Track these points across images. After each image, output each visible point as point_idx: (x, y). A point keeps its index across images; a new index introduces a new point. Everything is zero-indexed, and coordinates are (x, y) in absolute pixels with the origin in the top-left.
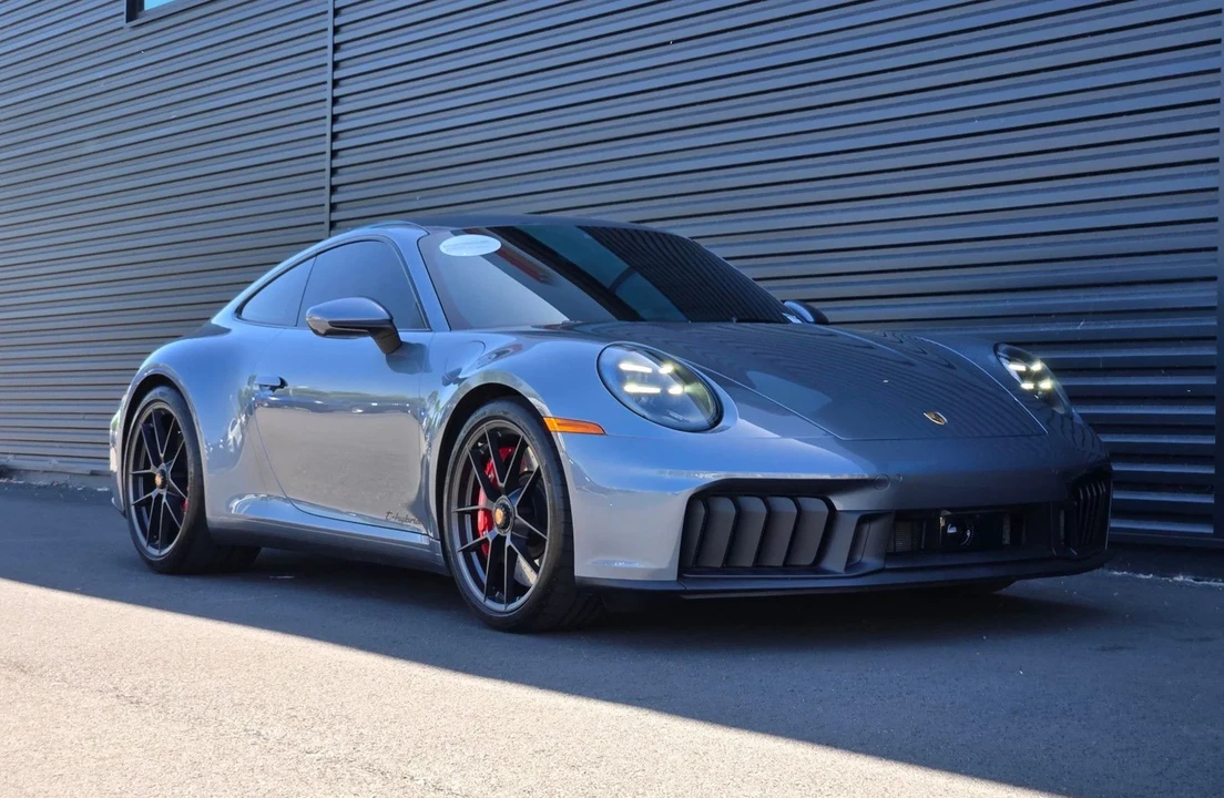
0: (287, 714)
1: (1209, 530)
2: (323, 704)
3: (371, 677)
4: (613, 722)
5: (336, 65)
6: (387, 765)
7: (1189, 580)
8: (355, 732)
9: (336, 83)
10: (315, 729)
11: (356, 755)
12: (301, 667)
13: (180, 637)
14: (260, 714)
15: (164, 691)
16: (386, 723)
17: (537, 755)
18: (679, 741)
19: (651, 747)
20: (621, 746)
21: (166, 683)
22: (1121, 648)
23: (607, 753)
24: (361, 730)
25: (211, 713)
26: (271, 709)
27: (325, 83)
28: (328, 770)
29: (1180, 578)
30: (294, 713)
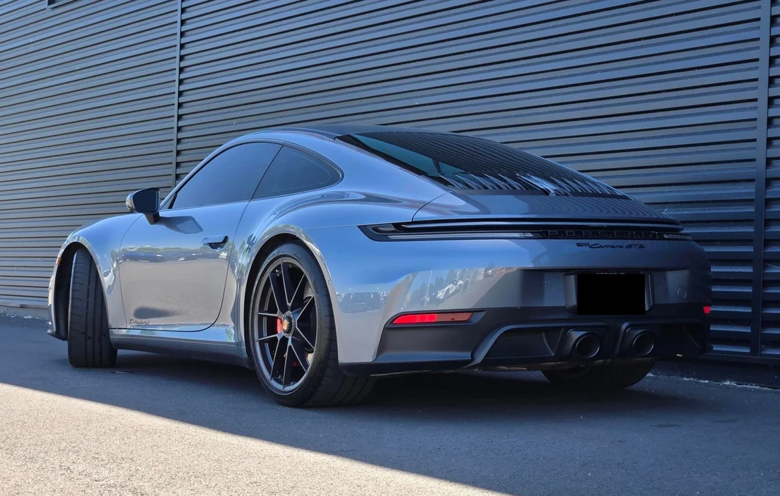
0: (92, 457)
1: (747, 350)
2: (119, 451)
3: (158, 435)
4: (310, 466)
5: (182, 34)
6: (147, 489)
7: (733, 384)
8: (133, 469)
9: (182, 46)
10: (108, 466)
11: (129, 482)
12: (113, 428)
13: (40, 408)
14: (74, 456)
15: (16, 441)
16: (157, 463)
17: (251, 485)
18: (350, 478)
19: (330, 482)
20: (310, 480)
21: (19, 436)
22: (672, 426)
23: (299, 485)
24: (138, 467)
25: (42, 455)
26: (83, 453)
27: (175, 46)
28: (106, 492)
29: (728, 383)
30: (97, 456)
